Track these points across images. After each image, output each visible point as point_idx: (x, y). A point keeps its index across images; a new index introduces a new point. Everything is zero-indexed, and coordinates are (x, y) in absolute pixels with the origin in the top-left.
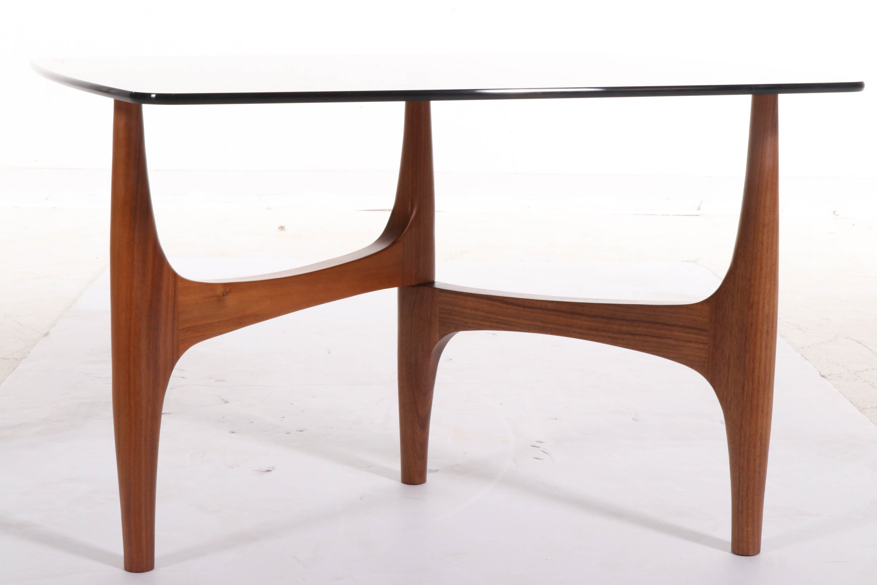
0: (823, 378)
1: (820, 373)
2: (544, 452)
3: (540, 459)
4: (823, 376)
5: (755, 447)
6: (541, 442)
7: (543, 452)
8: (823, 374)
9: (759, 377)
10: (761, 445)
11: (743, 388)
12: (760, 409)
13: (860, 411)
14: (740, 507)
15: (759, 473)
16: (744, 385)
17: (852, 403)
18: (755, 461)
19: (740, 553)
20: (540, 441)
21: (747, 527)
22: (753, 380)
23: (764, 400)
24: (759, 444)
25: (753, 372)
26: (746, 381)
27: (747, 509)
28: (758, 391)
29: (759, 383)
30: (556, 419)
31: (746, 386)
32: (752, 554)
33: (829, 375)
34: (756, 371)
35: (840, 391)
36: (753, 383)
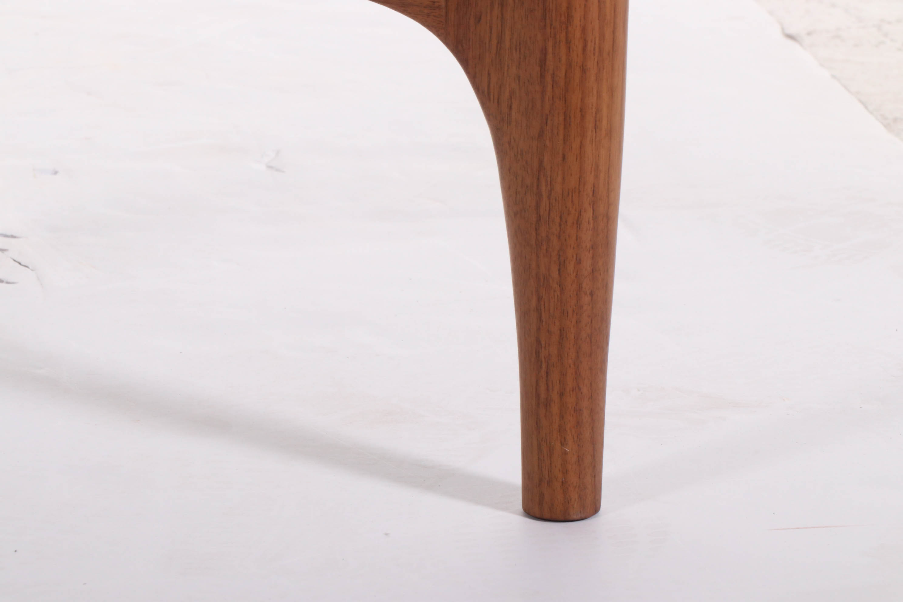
0: (790, 42)
1: (783, 29)
2: (20, 264)
3: (8, 283)
4: (790, 37)
5: (578, 223)
6: (13, 237)
7: (18, 264)
8: (792, 31)
9: (584, 30)
10: (595, 218)
11: (543, 63)
12: (590, 125)
13: (887, 126)
14: (543, 388)
15: (592, 294)
16: (544, 52)
17: (866, 108)
18: (579, 262)
19: (547, 516)
20: (9, 233)
21: (563, 443)
22: (568, 42)
23: (599, 96)
24: (588, 215)
25: (569, 17)
26: (550, 44)
27: (561, 394)
28: (584, 70)
29: (584, 49)
30: (56, 173)
31: (550, 56)
32: (578, 517)
33: (809, 34)
34: (577, 20)
35: (834, 77)
36: (569, 48)
